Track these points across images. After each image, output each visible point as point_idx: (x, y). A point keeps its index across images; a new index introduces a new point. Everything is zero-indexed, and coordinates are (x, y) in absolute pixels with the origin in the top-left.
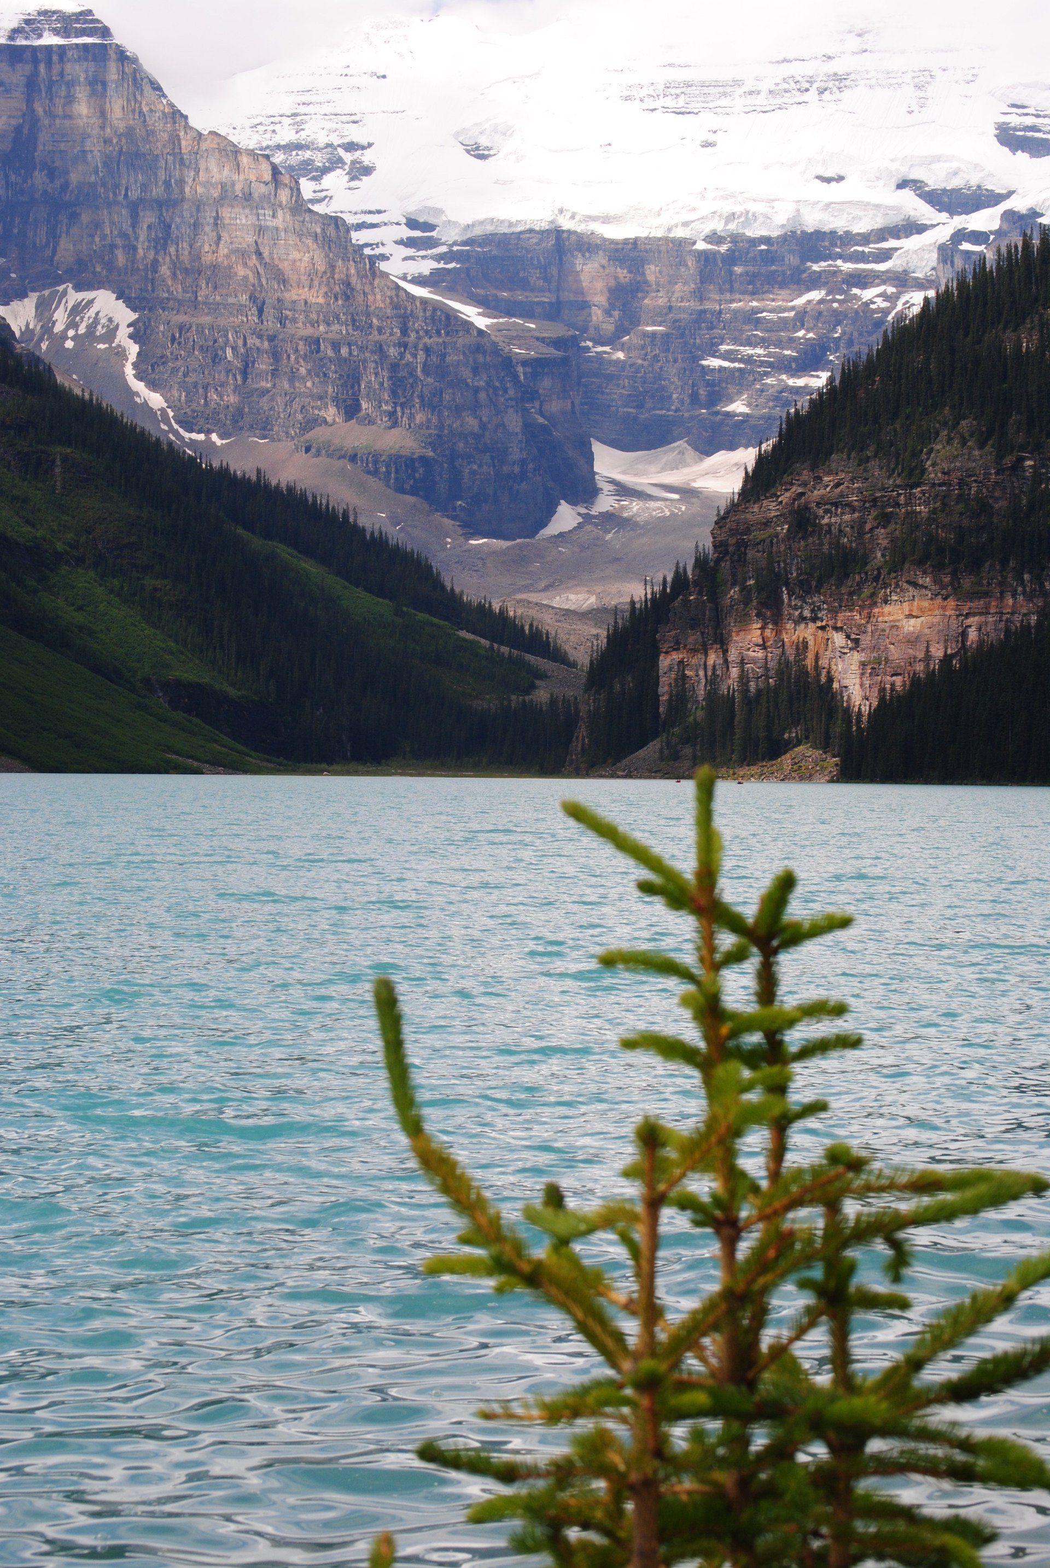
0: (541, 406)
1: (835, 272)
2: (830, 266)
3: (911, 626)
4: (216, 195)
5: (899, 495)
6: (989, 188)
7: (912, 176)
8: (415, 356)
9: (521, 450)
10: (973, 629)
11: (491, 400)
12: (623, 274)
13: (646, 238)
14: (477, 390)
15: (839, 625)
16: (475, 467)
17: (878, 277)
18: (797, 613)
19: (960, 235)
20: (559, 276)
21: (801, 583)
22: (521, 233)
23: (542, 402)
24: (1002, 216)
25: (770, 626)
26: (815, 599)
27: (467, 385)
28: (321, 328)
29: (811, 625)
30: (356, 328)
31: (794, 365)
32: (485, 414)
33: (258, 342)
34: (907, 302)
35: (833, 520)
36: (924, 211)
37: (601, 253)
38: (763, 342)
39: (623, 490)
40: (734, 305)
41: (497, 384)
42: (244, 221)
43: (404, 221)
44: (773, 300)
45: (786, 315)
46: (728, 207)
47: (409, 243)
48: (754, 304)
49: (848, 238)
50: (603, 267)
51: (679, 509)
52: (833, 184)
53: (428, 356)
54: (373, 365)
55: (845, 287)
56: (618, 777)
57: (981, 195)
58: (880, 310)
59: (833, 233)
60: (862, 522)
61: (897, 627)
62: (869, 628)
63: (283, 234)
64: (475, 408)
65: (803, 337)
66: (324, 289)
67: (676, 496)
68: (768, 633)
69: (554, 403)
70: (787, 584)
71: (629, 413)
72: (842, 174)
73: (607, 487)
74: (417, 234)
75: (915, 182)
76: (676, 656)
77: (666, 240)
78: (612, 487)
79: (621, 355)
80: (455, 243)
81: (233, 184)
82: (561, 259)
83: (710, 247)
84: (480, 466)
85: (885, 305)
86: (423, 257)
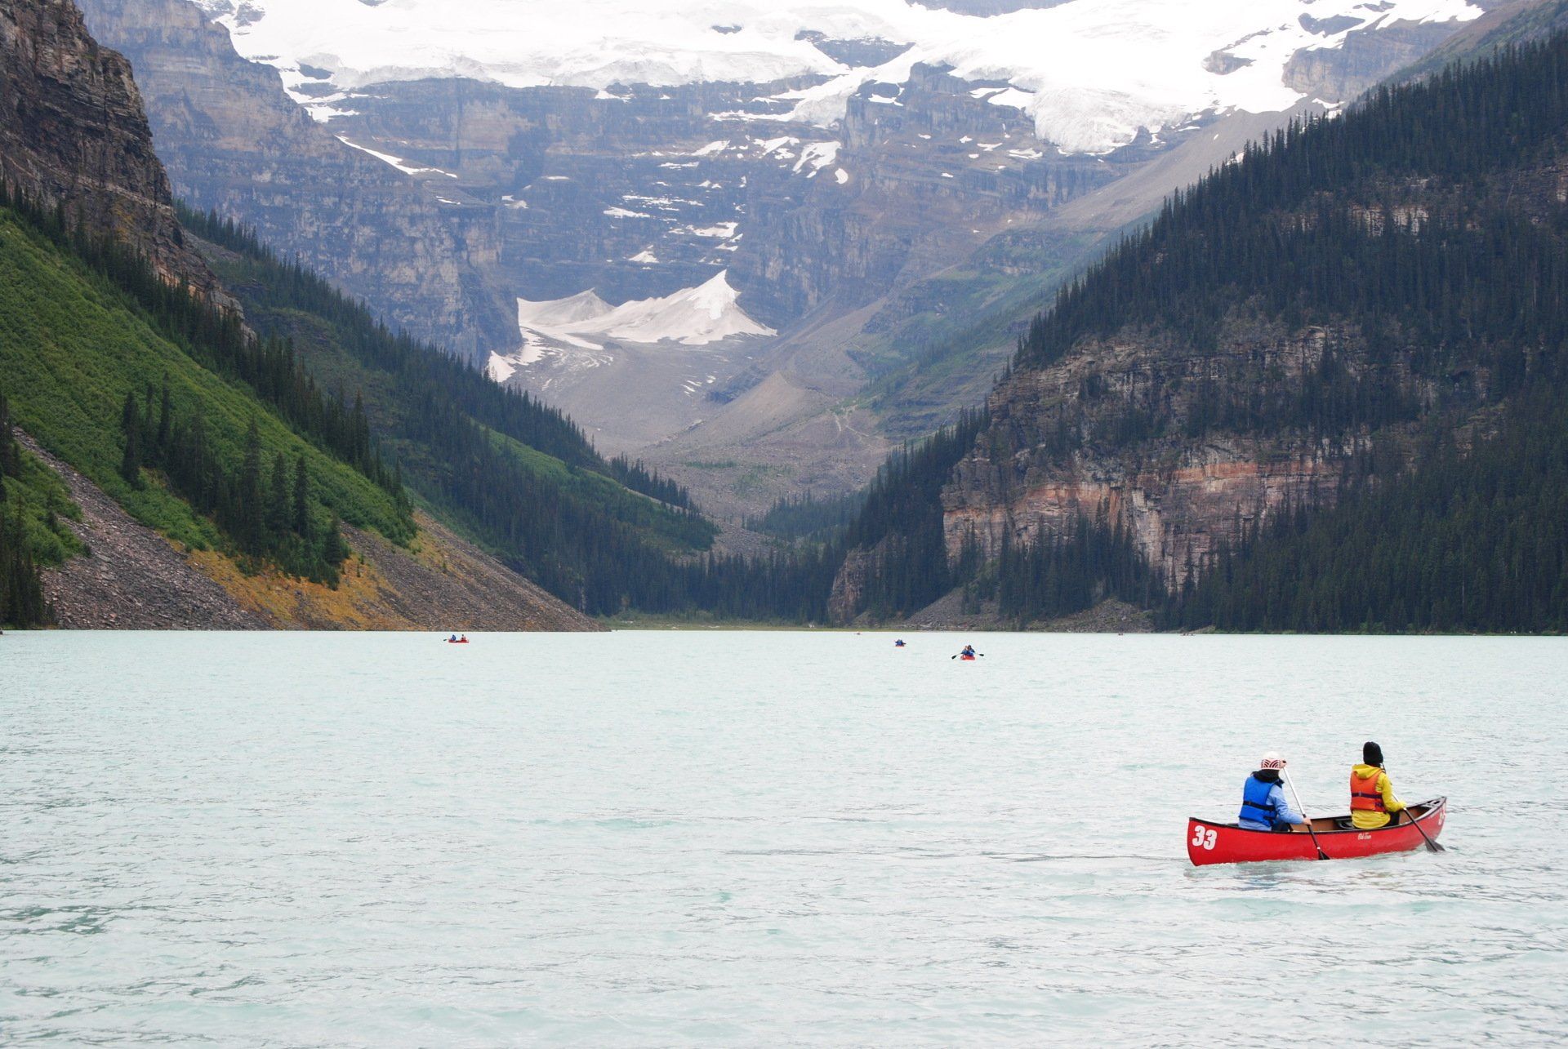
0: (468, 256)
1: (737, 123)
2: (732, 116)
3: (1213, 487)
4: (140, 41)
5: (1194, 365)
6: (889, 40)
7: (809, 27)
8: (351, 206)
9: (457, 300)
10: (1275, 489)
11: (427, 251)
12: (524, 124)
13: (548, 87)
14: (413, 240)
15: (1138, 486)
16: (412, 317)
17: (781, 128)
18: (1090, 474)
19: (868, 88)
20: (459, 125)
21: (1096, 447)
22: (420, 81)
23: (469, 253)
24: (912, 68)
25: (1065, 487)
26: (1111, 462)
27: (403, 235)
28: (253, 177)
29: (1105, 486)
30: (288, 177)
31: (700, 216)
32: (420, 264)
33: (188, 191)
34: (811, 153)
35: (1125, 387)
36: (824, 64)
37: (501, 101)
38: (668, 193)
39: (546, 341)
40: (637, 155)
41: (434, 235)
42: (171, 68)
43: (298, 67)
44: (675, 150)
45: (690, 165)
46: (629, 57)
47: (305, 89)
48: (657, 154)
49: (751, 89)
50: (504, 116)
51: (608, 359)
52: (730, 34)
53: (364, 206)
54: (308, 215)
55: (748, 137)
56: (925, 629)
57: (881, 47)
58: (784, 161)
59: (734, 84)
60: (1157, 388)
61: (1199, 488)
62: (1171, 488)
63: (212, 82)
64: (411, 257)
65: (709, 188)
66: (257, 138)
67: (599, 347)
68: (1062, 493)
69: (481, 253)
70: (1080, 447)
71: (534, 263)
72: (739, 24)
73: (531, 338)
74: (311, 80)
75: (813, 33)
76: (960, 515)
77: (567, 88)
78: (537, 338)
79: (523, 204)
80: (352, 91)
81: (160, 31)
82: (460, 108)
83: (612, 97)
84: (416, 317)
85: (790, 155)
86: (320, 104)
